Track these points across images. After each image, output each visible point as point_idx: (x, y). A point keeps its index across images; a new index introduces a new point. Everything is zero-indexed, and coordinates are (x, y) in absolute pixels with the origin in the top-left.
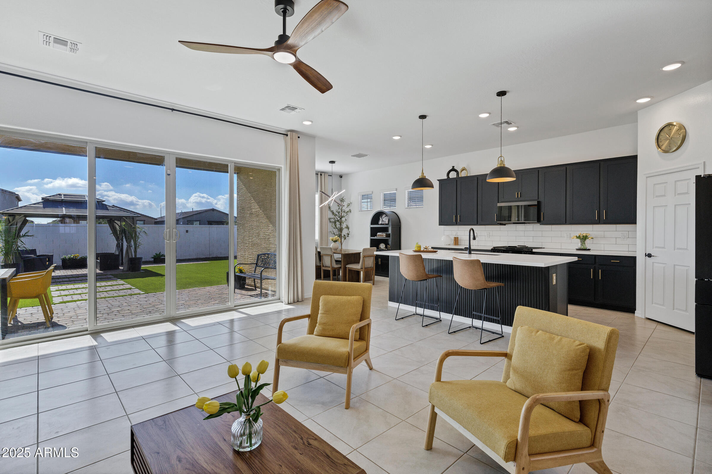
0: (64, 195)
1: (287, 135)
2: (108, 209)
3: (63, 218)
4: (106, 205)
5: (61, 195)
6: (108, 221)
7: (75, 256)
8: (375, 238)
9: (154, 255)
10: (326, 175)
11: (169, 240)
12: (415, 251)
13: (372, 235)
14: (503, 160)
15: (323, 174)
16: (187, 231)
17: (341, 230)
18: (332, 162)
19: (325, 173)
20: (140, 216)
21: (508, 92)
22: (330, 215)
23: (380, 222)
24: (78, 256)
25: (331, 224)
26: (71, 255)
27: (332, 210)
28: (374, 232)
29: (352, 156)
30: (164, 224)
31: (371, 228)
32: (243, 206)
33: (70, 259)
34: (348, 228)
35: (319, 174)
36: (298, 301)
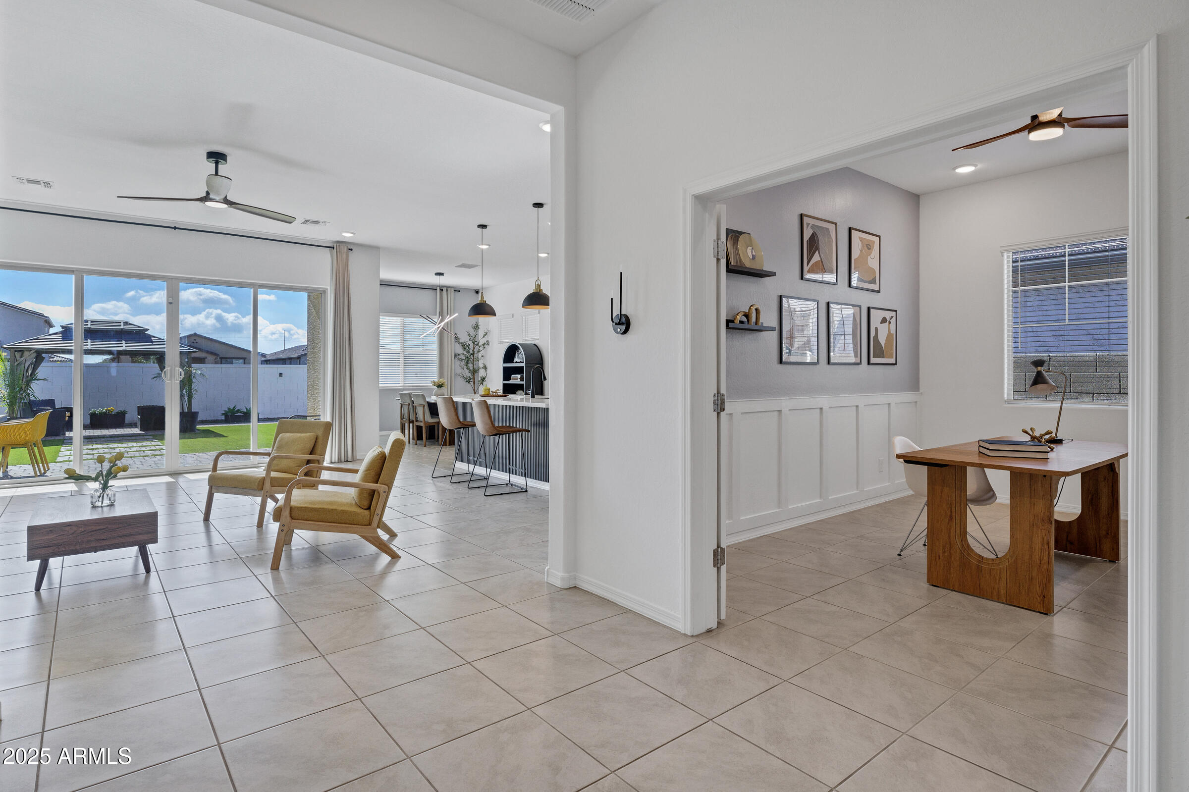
0: (92, 322)
1: (333, 248)
2: (152, 342)
3: (118, 356)
4: (150, 336)
5: (88, 321)
6: (157, 359)
7: (109, 410)
8: (510, 382)
9: (225, 411)
10: (451, 292)
11: (171, 379)
12: (482, 396)
13: (504, 380)
14: (539, 284)
15: (445, 289)
16: (281, 375)
17: (475, 371)
18: (441, 274)
19: (447, 287)
20: (197, 352)
21: (545, 204)
22: (459, 349)
23: (516, 360)
24: (113, 410)
25: (458, 363)
26: (103, 408)
27: (461, 341)
28: (508, 373)
29: (456, 267)
30: (250, 364)
31: (504, 368)
32: (313, 337)
33: (101, 413)
34: (485, 368)
35: (438, 289)
36: (347, 461)
